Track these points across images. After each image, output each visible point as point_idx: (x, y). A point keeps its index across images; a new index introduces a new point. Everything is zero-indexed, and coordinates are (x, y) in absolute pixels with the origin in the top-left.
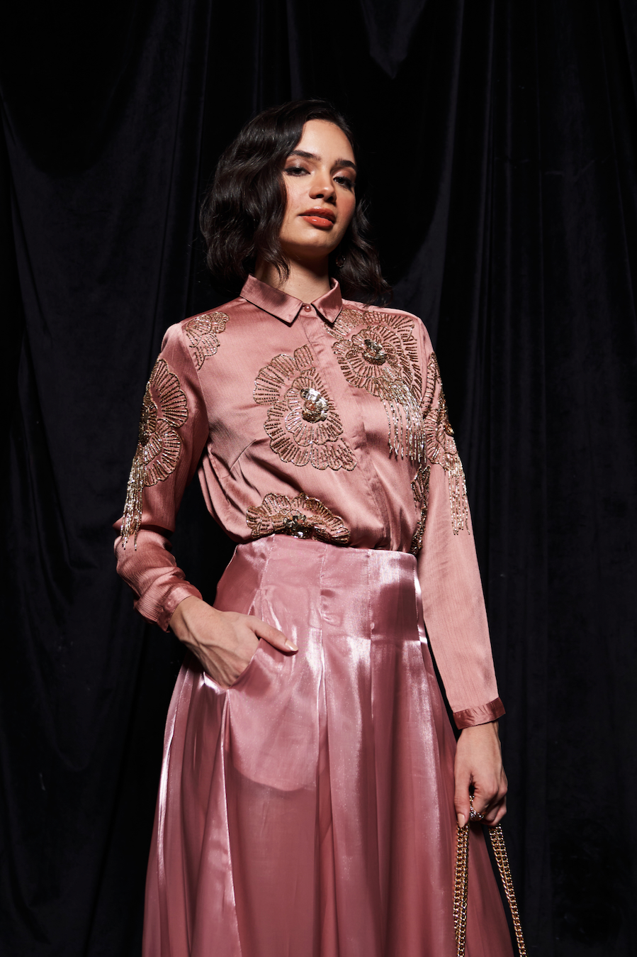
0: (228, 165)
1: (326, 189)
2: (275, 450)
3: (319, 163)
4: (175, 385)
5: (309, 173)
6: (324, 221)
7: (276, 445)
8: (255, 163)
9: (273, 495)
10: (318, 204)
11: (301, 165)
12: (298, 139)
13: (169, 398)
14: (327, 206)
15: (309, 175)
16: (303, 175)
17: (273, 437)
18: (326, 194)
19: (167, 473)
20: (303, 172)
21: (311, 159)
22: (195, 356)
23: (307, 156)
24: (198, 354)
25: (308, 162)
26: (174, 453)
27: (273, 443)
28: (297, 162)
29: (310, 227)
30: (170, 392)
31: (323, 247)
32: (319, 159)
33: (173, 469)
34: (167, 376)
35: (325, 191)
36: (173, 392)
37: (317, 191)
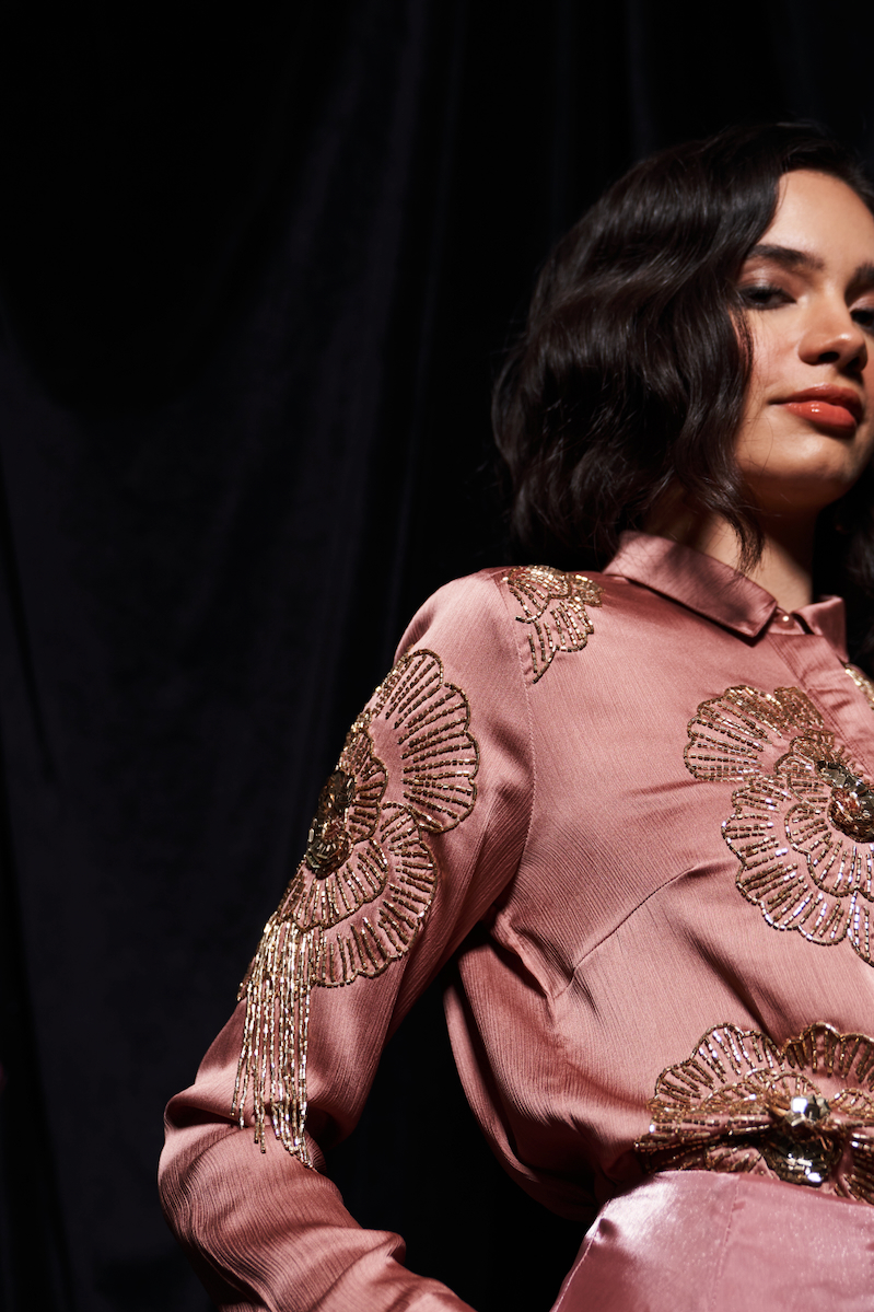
0: (564, 284)
1: (845, 336)
2: (752, 895)
3: (819, 275)
4: (456, 717)
5: (793, 301)
6: (840, 414)
7: (756, 882)
8: (659, 273)
9: (731, 1029)
10: (821, 377)
11: (772, 282)
12: (765, 216)
13: (430, 750)
14: (843, 384)
15: (792, 306)
16: (776, 307)
17: (749, 860)
18: (846, 352)
19: (383, 956)
20: (775, 300)
21: (800, 266)
22: (527, 647)
23: (787, 258)
24: (537, 643)
25: (792, 273)
26: (415, 904)
27: (747, 875)
28: (761, 275)
29: (804, 430)
30: (436, 733)
31: (837, 479)
32: (820, 265)
33: (404, 948)
34: (437, 689)
35: (843, 343)
36: (444, 735)
37: (822, 342)
